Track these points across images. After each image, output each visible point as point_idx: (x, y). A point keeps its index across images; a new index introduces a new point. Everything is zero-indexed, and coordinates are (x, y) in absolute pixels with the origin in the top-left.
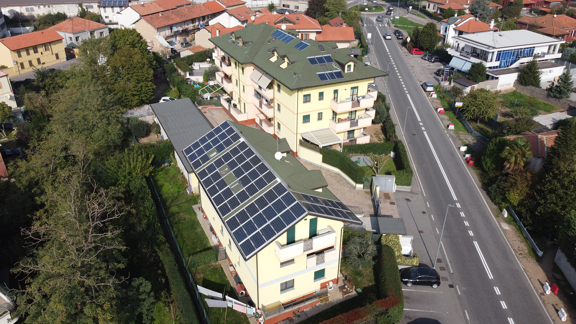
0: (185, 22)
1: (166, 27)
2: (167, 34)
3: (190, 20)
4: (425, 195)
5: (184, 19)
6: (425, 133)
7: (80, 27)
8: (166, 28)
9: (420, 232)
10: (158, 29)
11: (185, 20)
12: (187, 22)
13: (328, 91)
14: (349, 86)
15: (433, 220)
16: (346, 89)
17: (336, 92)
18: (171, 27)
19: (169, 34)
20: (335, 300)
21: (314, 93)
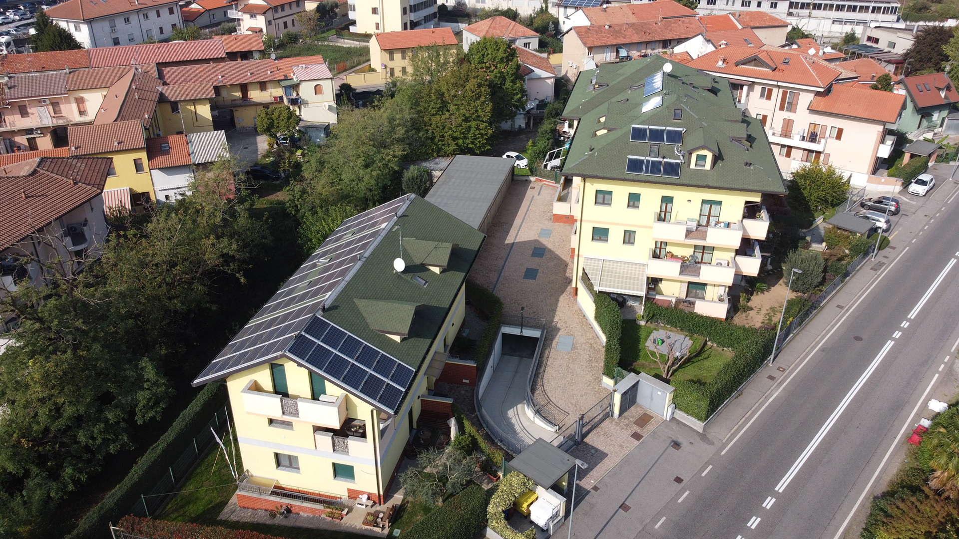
0: (647, 44)
1: (607, 46)
2: (608, 60)
3: (659, 41)
4: (723, 453)
5: (647, 38)
6: (889, 344)
7: (498, 31)
8: (608, 50)
9: (624, 507)
10: (590, 49)
11: (647, 40)
12: (653, 44)
13: (651, 196)
14: (698, 196)
15: (680, 501)
16: (690, 201)
17: (667, 200)
18: (617, 48)
19: (612, 59)
20: (348, 524)
21: (620, 192)
